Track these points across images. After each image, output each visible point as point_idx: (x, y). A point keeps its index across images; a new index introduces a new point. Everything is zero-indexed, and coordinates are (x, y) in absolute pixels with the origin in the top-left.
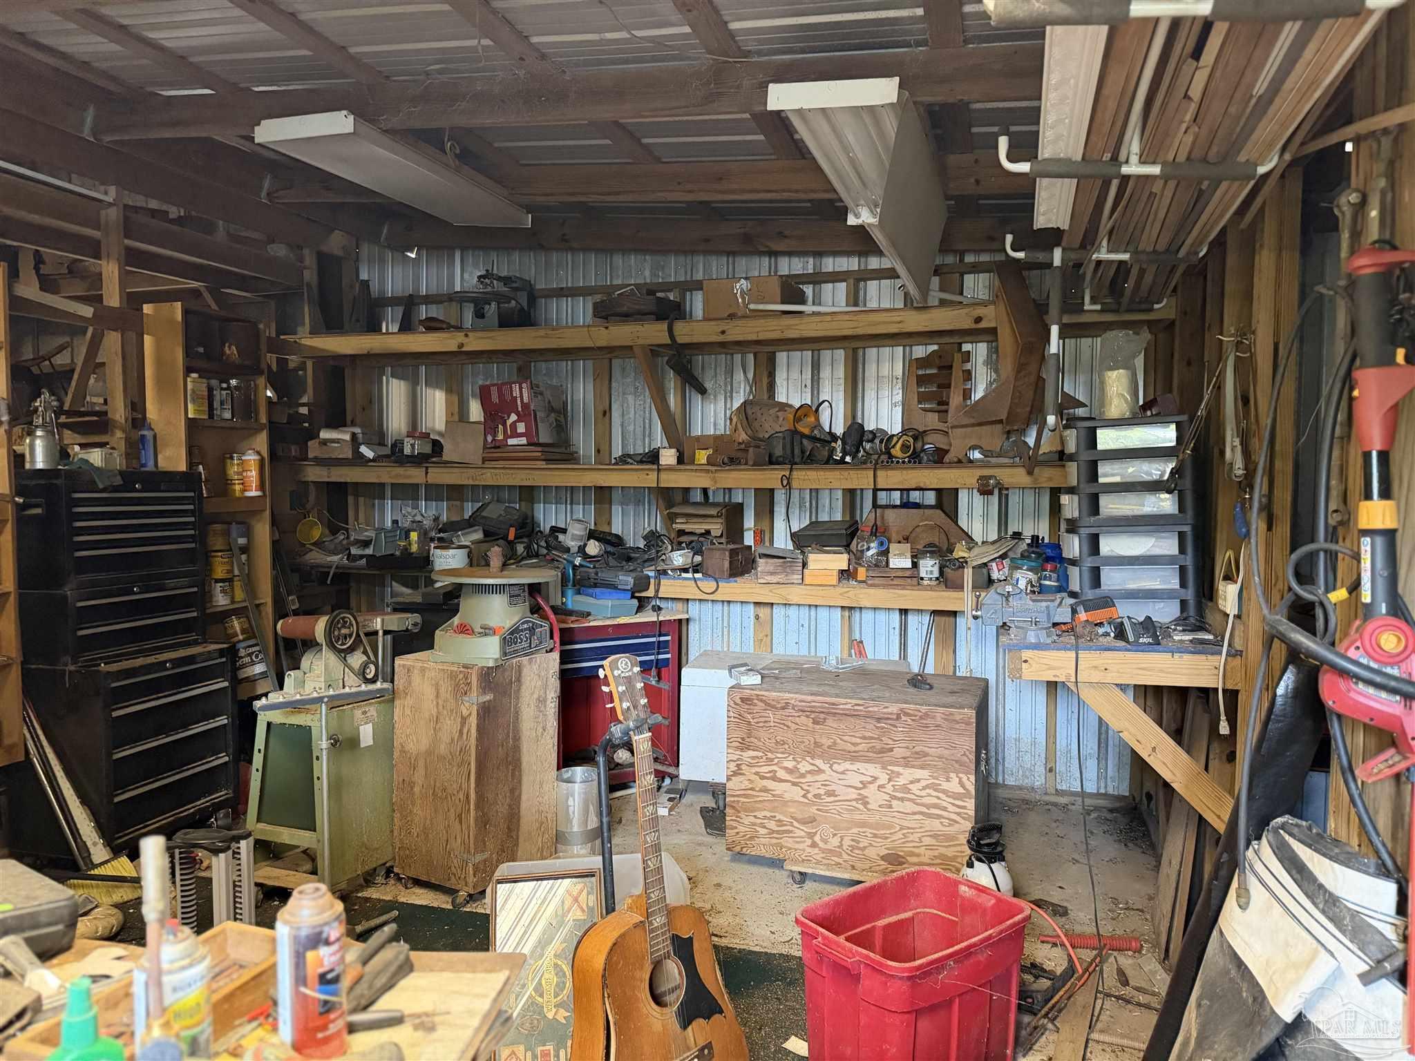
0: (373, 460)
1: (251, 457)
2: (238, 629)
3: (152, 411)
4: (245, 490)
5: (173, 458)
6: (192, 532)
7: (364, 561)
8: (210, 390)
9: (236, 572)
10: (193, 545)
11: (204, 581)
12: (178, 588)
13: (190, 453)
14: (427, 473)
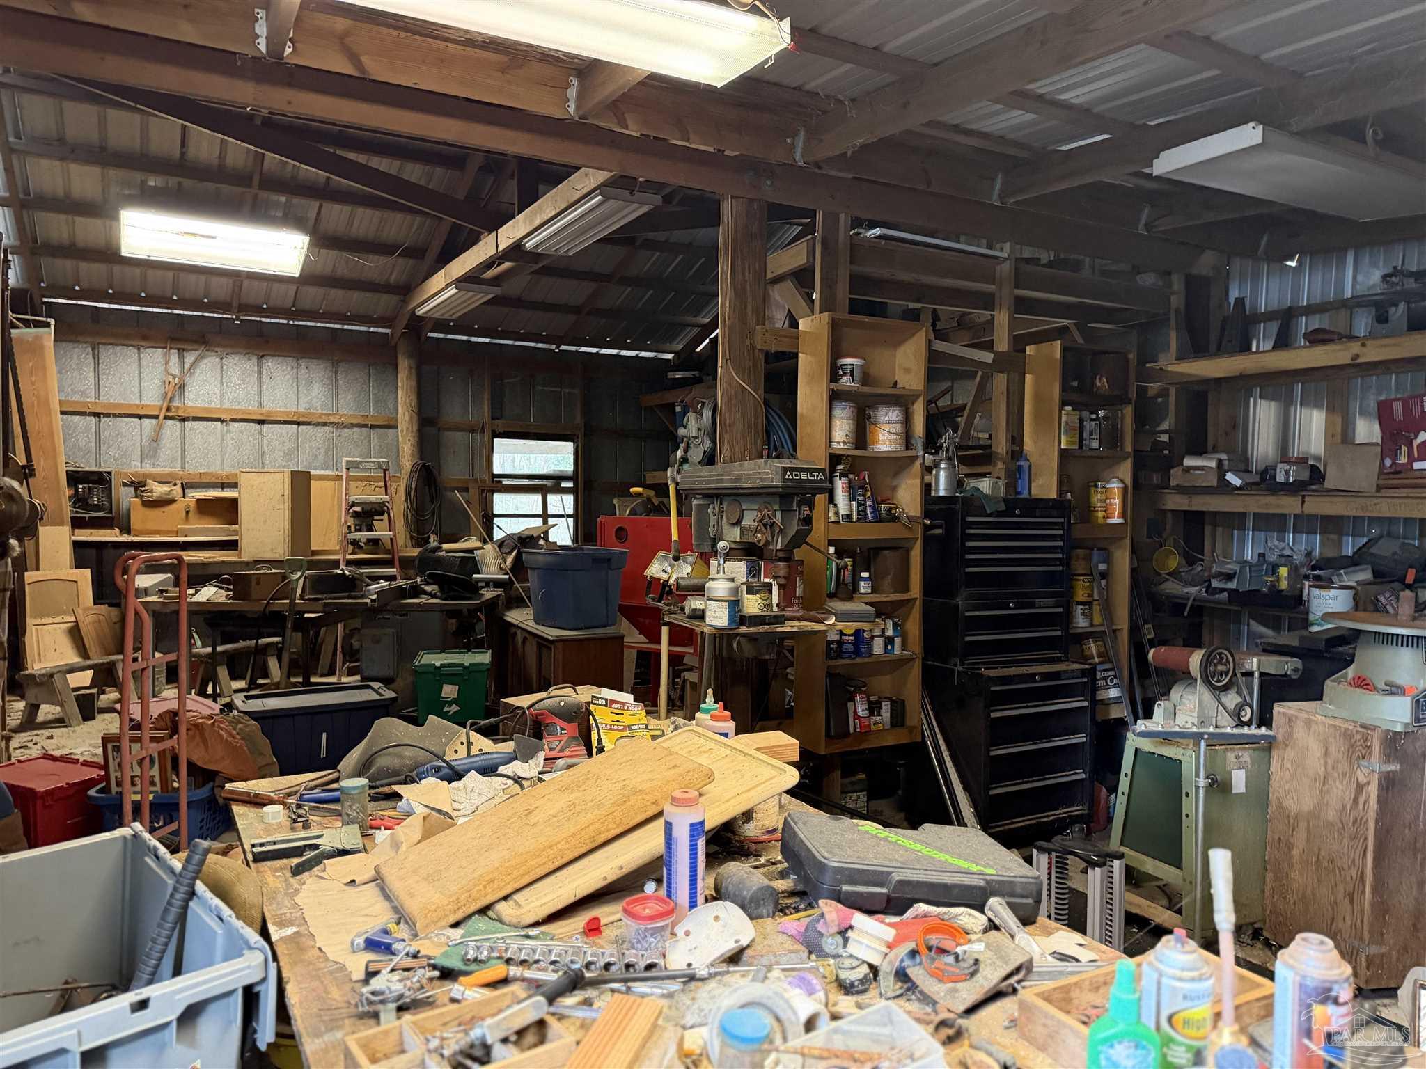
0: (1240, 488)
1: (1115, 486)
2: (1094, 652)
3: (1028, 444)
4: (1108, 518)
5: (1045, 486)
6: (1060, 556)
7: (1225, 595)
8: (1081, 421)
9: (1096, 597)
10: (1061, 568)
11: (1067, 602)
12: (1045, 606)
13: (1060, 483)
14: (1303, 502)
